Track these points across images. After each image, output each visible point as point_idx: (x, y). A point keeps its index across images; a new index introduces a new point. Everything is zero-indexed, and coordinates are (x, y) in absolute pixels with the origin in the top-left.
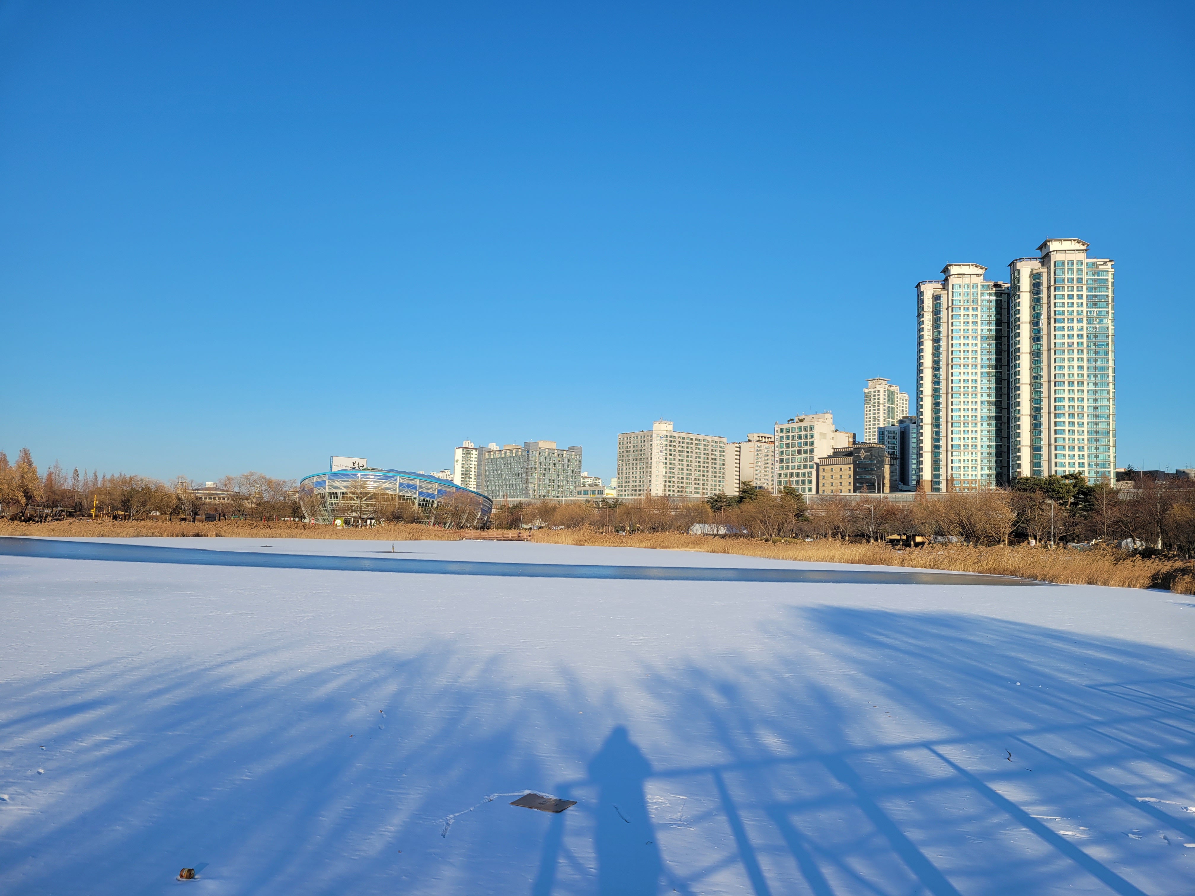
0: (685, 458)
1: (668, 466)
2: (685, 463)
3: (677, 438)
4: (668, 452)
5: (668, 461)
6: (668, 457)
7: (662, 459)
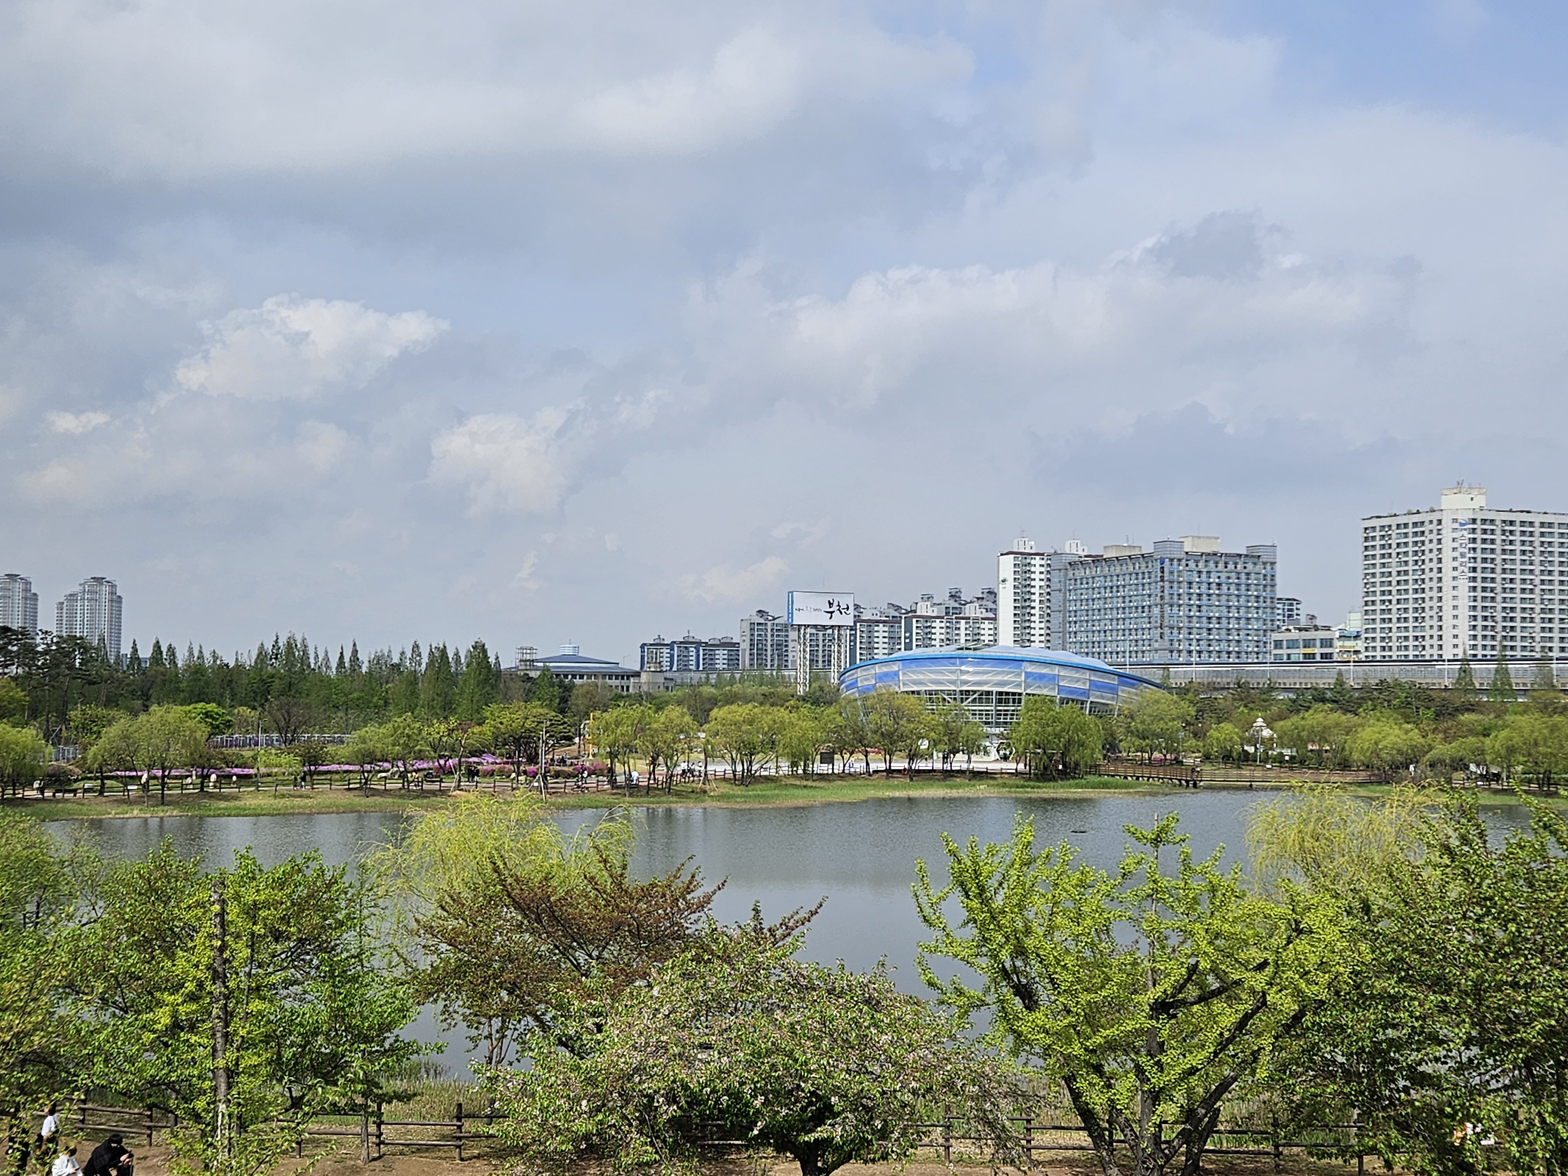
0: (1518, 567)
1: (1479, 584)
2: (1518, 576)
3: (1498, 523)
4: (1479, 555)
5: (1479, 575)
6: (1479, 565)
7: (1466, 570)
